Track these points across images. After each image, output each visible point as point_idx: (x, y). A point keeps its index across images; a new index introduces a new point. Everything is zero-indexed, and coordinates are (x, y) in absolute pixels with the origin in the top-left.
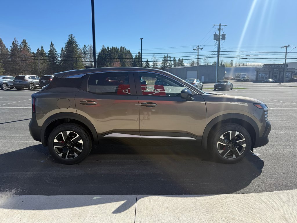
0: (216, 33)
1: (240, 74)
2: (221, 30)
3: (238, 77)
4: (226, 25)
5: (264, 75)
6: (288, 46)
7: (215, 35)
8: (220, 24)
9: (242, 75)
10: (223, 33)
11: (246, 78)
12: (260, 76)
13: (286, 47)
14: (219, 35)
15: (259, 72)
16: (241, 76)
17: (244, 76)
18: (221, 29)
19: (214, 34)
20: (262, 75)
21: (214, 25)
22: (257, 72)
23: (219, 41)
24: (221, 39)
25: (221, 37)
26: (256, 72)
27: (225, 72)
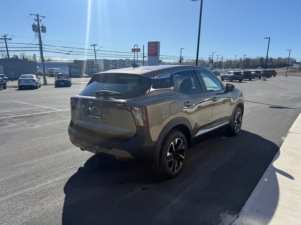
0: (34, 23)
1: (53, 69)
2: (40, 22)
3: (51, 72)
4: (45, 17)
5: (76, 70)
6: (96, 45)
7: (34, 26)
8: (37, 14)
9: (55, 70)
10: (43, 25)
11: (60, 73)
12: (72, 71)
13: (94, 45)
14: (39, 28)
15: (71, 67)
16: (55, 72)
17: (57, 71)
18: (40, 20)
19: (32, 25)
20: (74, 70)
21: (31, 14)
22: (70, 67)
23: (40, 33)
24: (41, 32)
25: (41, 29)
26: (68, 68)
27: (38, 67)
